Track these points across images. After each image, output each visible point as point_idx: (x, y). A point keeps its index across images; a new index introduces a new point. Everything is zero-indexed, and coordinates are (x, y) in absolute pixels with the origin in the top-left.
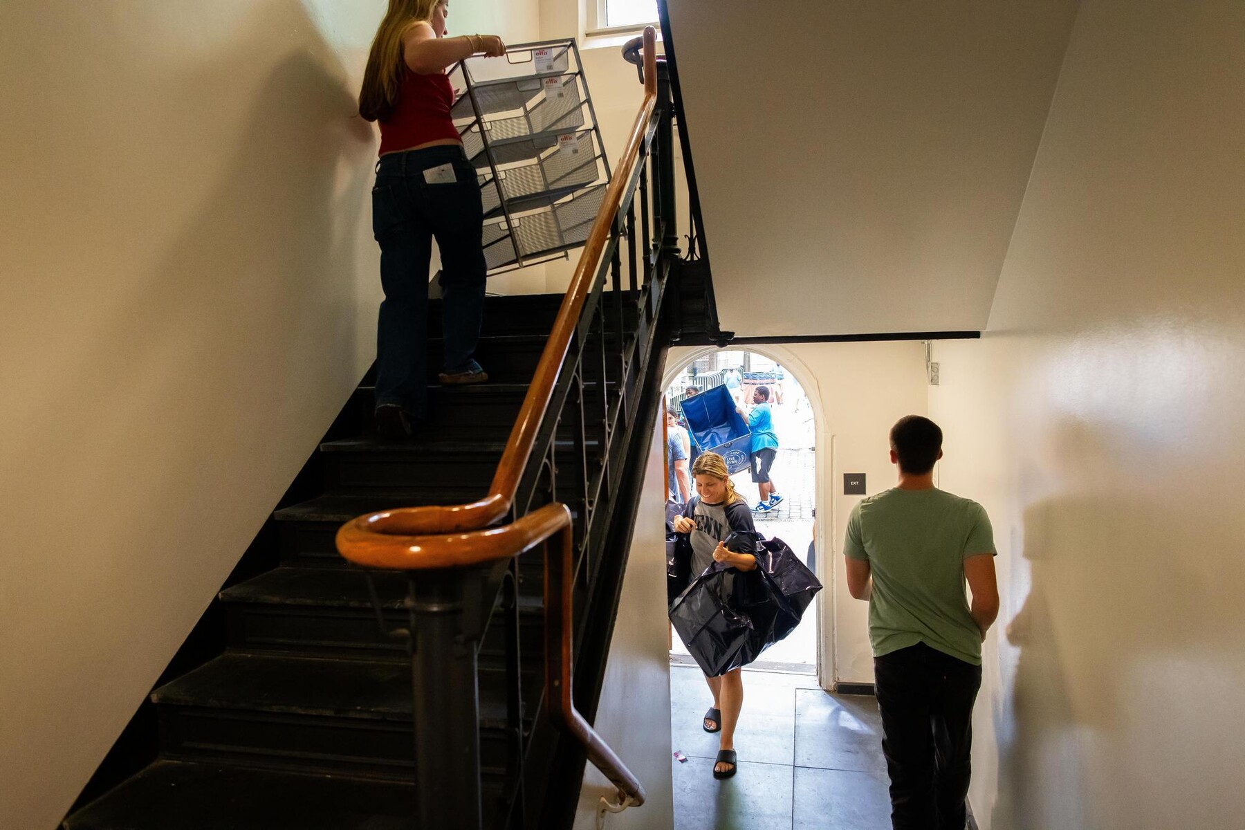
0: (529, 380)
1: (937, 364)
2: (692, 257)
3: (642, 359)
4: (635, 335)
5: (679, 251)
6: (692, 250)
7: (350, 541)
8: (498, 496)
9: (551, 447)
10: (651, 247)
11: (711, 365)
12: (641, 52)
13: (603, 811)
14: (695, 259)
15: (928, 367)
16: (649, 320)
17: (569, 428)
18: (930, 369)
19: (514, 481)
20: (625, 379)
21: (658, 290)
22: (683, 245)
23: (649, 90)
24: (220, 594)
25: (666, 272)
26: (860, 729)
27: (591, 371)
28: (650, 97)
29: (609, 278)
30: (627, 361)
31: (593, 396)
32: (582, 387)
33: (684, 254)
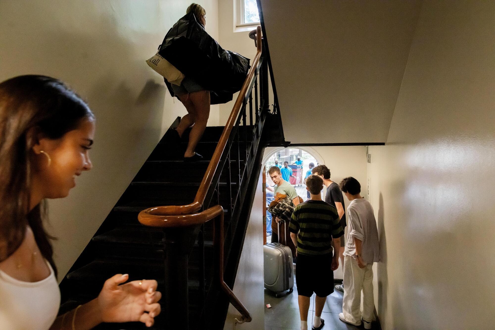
0: (210, 159)
1: (370, 154)
2: (275, 113)
3: (254, 151)
4: (251, 143)
5: (270, 110)
6: (274, 110)
7: (143, 217)
8: (197, 203)
9: (218, 184)
10: (259, 109)
11: (286, 153)
12: (256, 35)
13: (236, 323)
14: (276, 113)
15: (367, 156)
16: (258, 137)
17: (225, 178)
18: (367, 157)
19: (203, 198)
20: (247, 159)
21: (261, 126)
22: (271, 108)
23: (259, 49)
24: (93, 238)
25: (264, 119)
26: (339, 297)
27: (234, 156)
28: (259, 52)
29: (241, 121)
30: (248, 152)
31: (235, 165)
32: (230, 162)
33: (272, 112)
